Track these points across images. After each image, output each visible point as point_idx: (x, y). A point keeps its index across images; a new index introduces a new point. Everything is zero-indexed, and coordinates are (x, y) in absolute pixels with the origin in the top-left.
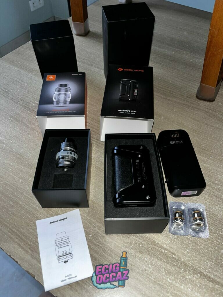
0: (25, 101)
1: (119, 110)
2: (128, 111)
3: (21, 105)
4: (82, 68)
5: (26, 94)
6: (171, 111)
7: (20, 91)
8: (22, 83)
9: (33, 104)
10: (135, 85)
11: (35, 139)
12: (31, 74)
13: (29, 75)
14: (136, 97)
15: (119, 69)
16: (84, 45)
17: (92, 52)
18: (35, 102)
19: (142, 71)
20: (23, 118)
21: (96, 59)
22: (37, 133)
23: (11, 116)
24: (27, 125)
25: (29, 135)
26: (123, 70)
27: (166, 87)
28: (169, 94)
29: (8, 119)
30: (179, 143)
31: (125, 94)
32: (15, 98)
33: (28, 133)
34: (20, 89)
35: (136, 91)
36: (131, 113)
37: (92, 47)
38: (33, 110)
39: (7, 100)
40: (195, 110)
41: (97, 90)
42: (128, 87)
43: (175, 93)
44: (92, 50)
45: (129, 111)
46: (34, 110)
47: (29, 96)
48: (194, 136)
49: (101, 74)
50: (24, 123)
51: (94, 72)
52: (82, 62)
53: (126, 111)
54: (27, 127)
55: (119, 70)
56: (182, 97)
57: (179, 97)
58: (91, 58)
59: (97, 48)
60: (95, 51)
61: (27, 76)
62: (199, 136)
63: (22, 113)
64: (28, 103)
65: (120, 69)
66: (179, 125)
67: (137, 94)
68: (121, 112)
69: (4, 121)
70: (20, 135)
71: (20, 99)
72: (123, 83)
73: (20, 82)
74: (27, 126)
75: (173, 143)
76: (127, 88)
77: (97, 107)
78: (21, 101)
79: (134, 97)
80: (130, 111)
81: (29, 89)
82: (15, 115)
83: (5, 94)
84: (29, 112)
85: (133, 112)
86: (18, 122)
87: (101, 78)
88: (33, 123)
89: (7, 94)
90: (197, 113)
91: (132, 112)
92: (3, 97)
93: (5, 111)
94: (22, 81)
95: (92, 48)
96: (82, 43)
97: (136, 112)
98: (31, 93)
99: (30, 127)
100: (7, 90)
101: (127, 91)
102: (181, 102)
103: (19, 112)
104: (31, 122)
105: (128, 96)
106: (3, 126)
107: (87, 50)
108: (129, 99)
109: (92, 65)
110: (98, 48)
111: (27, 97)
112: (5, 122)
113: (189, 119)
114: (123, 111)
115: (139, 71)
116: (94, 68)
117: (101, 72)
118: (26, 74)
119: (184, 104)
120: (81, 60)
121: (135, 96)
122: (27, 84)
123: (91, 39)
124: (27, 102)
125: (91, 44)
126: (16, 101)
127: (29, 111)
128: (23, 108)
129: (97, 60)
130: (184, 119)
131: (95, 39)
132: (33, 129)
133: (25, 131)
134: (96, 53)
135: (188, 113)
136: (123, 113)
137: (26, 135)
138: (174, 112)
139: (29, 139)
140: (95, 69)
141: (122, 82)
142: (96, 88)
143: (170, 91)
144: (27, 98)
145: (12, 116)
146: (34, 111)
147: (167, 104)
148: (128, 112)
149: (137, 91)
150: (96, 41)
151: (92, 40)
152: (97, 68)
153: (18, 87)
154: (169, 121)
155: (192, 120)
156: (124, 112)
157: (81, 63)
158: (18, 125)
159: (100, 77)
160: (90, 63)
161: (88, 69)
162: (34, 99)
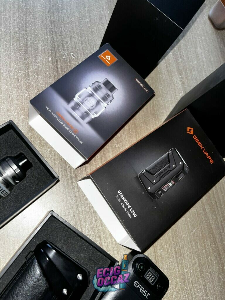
0: (63, 41)
1: (119, 192)
2: (128, 204)
3: (53, 41)
4: (168, 65)
5: (74, 33)
6: (190, 227)
7: (73, 22)
8: (87, 14)
9: (66, 54)
10: (180, 173)
11: (16, 102)
12: (108, 12)
13: (106, 12)
14: (161, 194)
15: (188, 128)
16: (203, 38)
17: (200, 57)
18: (71, 53)
19: (212, 161)
20: (36, 60)
21: (194, 70)
22: (27, 96)
23: (26, 42)
24: (29, 73)
25: (16, 90)
26: (192, 135)
27: (221, 189)
28: (213, 202)
29: (19, 44)
30: (144, 293)
31: (153, 175)
32: (57, 25)
33: (18, 86)
34: (75, 19)
35: (171, 184)
36: (128, 212)
37: (208, 51)
38: (57, 61)
39: (46, 18)
40: (216, 254)
41: (150, 112)
42: (169, 167)
43: (221, 208)
44: (203, 54)
45: (130, 206)
46: (59, 63)
47: (74, 39)
48: (176, 287)
49: (176, 95)
50: (28, 68)
51: (173, 85)
52: (176, 58)
53: (126, 202)
54: (25, 77)
55: (188, 130)
56: (221, 222)
57: (218, 218)
58: (191, 63)
59: (211, 57)
60: (204, 59)
61: (101, 9)
62: (181, 292)
63: (42, 52)
64: (63, 46)
65: (190, 131)
66: (176, 255)
67: (166, 191)
68: (119, 196)
69: (12, 42)
70: (7, 78)
71: (62, 31)
72: (170, 155)
73: (85, 10)
74: (27, 76)
75: (137, 286)
76: (165, 169)
77: (125, 133)
78: (58, 35)
79: (159, 191)
80: (130, 208)
81: (85, 29)
82: (33, 47)
83: (54, 8)
84: (50, 59)
85: (131, 214)
86: (24, 58)
87: (171, 101)
88: (37, 78)
89: (55, 11)
90: (213, 259)
91: (130, 212)
92: (47, 10)
93: (28, 29)
94: (89, 11)
95: (206, 51)
96: (204, 34)
97: (135, 216)
98: (81, 37)
99: (29, 80)
100: (61, 5)
101: (160, 174)
102: (213, 226)
103: (40, 47)
104: (37, 75)
105: (154, 181)
106: (4, 47)
107: (199, 49)
108: (149, 188)
109: (180, 74)
110: (212, 59)
111: (71, 36)
112: (11, 44)
113: (196, 259)
114: (124, 198)
115: (209, 157)
116: (179, 79)
117: (179, 94)
118: (103, 8)
119: (212, 233)
120: (179, 54)
121: (162, 191)
122: (90, 21)
123: (217, 39)
124: (62, 44)
125: (211, 45)
126: (53, 30)
127: (52, 59)
128: (49, 47)
129: (194, 73)
130: (190, 253)
131: (222, 45)
132: (29, 86)
133: (18, 79)
134: (203, 61)
135: (203, 250)
136: (120, 201)
137: (12, 86)
138: (192, 231)
139: (10, 94)
140: (178, 81)
141: (170, 152)
142: (151, 108)
143: (219, 200)
144: (69, 39)
145: (27, 45)
146: (57, 64)
147: (196, 213)
148: (126, 207)
149: (173, 185)
150: (220, 48)
151: (218, 42)
152: (180, 83)
153: (77, 13)
154: (173, 237)
155: (197, 264)
156: (122, 201)
157: (174, 58)
158: (20, 62)
159: (172, 98)
160: (181, 68)
161: (171, 74)
162: (75, 48)
